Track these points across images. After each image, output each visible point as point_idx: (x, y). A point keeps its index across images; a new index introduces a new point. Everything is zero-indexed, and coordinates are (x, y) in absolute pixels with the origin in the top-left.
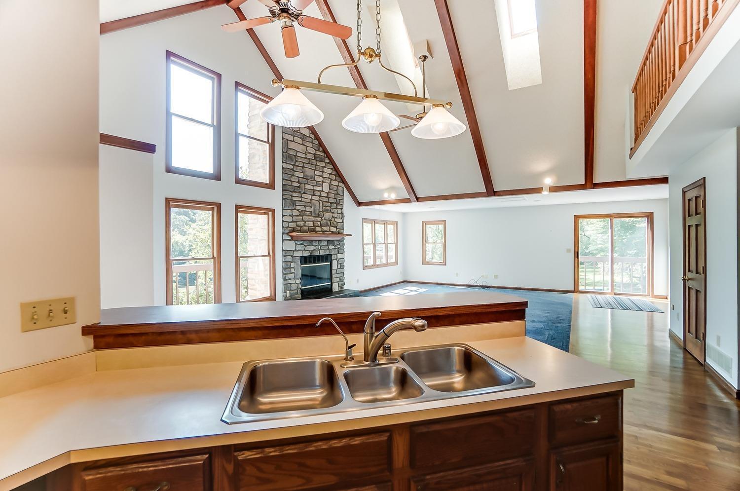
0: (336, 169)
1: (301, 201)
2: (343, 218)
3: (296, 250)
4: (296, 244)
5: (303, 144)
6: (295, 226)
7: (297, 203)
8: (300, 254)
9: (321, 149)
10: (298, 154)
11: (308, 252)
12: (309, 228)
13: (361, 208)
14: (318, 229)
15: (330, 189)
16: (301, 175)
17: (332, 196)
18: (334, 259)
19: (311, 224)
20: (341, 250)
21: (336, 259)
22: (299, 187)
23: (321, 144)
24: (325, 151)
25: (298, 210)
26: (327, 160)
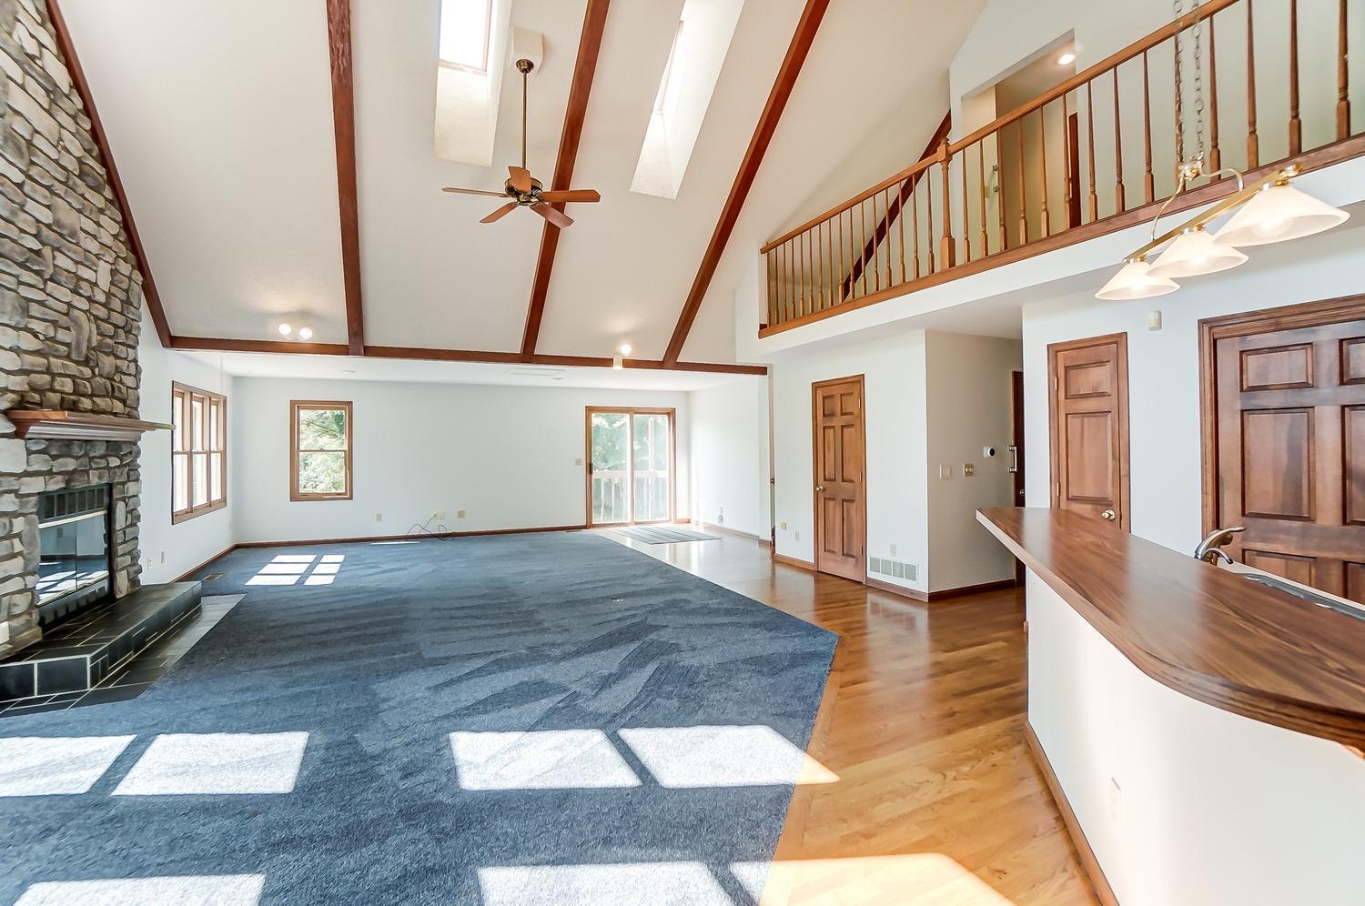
0: (127, 225)
1: (41, 303)
2: (137, 375)
3: (27, 474)
4: (29, 452)
5: (48, 111)
6: (26, 388)
7: (35, 310)
8: (37, 485)
9: (96, 152)
10: (38, 141)
11: (60, 477)
12: (63, 399)
13: (173, 354)
14: (86, 403)
15: (112, 283)
16: (46, 216)
17: (116, 304)
18: (118, 499)
19: (68, 386)
20: (132, 473)
21: (123, 499)
22: (38, 253)
23: (96, 134)
24: (105, 159)
25: (35, 335)
26: (108, 193)
